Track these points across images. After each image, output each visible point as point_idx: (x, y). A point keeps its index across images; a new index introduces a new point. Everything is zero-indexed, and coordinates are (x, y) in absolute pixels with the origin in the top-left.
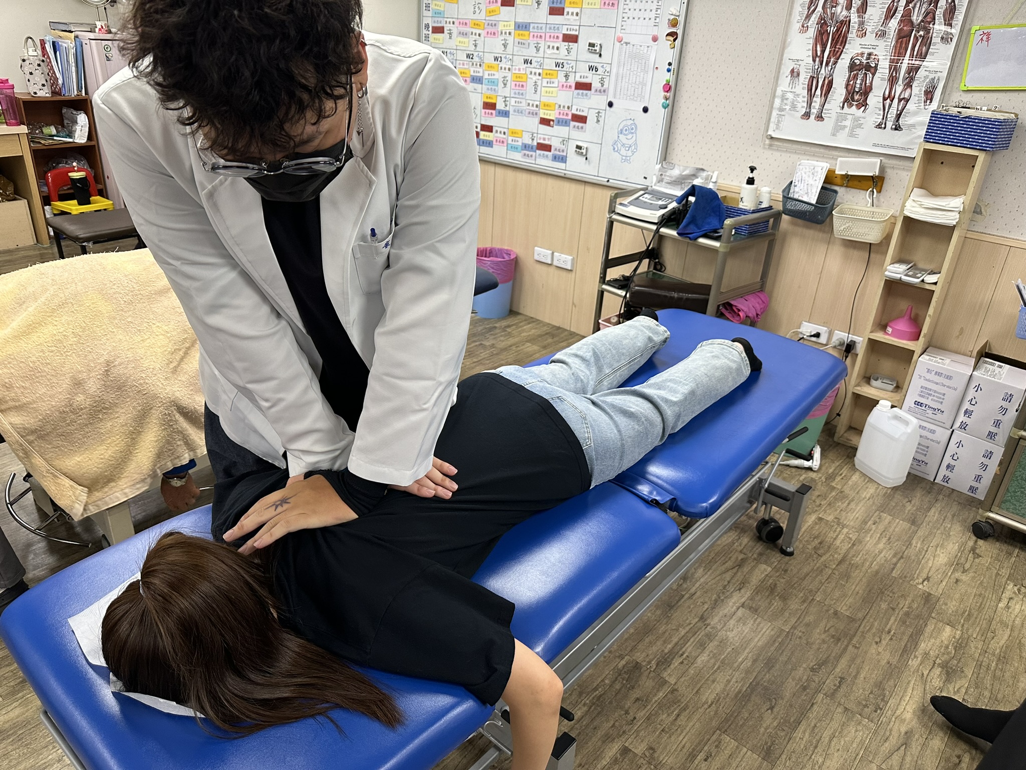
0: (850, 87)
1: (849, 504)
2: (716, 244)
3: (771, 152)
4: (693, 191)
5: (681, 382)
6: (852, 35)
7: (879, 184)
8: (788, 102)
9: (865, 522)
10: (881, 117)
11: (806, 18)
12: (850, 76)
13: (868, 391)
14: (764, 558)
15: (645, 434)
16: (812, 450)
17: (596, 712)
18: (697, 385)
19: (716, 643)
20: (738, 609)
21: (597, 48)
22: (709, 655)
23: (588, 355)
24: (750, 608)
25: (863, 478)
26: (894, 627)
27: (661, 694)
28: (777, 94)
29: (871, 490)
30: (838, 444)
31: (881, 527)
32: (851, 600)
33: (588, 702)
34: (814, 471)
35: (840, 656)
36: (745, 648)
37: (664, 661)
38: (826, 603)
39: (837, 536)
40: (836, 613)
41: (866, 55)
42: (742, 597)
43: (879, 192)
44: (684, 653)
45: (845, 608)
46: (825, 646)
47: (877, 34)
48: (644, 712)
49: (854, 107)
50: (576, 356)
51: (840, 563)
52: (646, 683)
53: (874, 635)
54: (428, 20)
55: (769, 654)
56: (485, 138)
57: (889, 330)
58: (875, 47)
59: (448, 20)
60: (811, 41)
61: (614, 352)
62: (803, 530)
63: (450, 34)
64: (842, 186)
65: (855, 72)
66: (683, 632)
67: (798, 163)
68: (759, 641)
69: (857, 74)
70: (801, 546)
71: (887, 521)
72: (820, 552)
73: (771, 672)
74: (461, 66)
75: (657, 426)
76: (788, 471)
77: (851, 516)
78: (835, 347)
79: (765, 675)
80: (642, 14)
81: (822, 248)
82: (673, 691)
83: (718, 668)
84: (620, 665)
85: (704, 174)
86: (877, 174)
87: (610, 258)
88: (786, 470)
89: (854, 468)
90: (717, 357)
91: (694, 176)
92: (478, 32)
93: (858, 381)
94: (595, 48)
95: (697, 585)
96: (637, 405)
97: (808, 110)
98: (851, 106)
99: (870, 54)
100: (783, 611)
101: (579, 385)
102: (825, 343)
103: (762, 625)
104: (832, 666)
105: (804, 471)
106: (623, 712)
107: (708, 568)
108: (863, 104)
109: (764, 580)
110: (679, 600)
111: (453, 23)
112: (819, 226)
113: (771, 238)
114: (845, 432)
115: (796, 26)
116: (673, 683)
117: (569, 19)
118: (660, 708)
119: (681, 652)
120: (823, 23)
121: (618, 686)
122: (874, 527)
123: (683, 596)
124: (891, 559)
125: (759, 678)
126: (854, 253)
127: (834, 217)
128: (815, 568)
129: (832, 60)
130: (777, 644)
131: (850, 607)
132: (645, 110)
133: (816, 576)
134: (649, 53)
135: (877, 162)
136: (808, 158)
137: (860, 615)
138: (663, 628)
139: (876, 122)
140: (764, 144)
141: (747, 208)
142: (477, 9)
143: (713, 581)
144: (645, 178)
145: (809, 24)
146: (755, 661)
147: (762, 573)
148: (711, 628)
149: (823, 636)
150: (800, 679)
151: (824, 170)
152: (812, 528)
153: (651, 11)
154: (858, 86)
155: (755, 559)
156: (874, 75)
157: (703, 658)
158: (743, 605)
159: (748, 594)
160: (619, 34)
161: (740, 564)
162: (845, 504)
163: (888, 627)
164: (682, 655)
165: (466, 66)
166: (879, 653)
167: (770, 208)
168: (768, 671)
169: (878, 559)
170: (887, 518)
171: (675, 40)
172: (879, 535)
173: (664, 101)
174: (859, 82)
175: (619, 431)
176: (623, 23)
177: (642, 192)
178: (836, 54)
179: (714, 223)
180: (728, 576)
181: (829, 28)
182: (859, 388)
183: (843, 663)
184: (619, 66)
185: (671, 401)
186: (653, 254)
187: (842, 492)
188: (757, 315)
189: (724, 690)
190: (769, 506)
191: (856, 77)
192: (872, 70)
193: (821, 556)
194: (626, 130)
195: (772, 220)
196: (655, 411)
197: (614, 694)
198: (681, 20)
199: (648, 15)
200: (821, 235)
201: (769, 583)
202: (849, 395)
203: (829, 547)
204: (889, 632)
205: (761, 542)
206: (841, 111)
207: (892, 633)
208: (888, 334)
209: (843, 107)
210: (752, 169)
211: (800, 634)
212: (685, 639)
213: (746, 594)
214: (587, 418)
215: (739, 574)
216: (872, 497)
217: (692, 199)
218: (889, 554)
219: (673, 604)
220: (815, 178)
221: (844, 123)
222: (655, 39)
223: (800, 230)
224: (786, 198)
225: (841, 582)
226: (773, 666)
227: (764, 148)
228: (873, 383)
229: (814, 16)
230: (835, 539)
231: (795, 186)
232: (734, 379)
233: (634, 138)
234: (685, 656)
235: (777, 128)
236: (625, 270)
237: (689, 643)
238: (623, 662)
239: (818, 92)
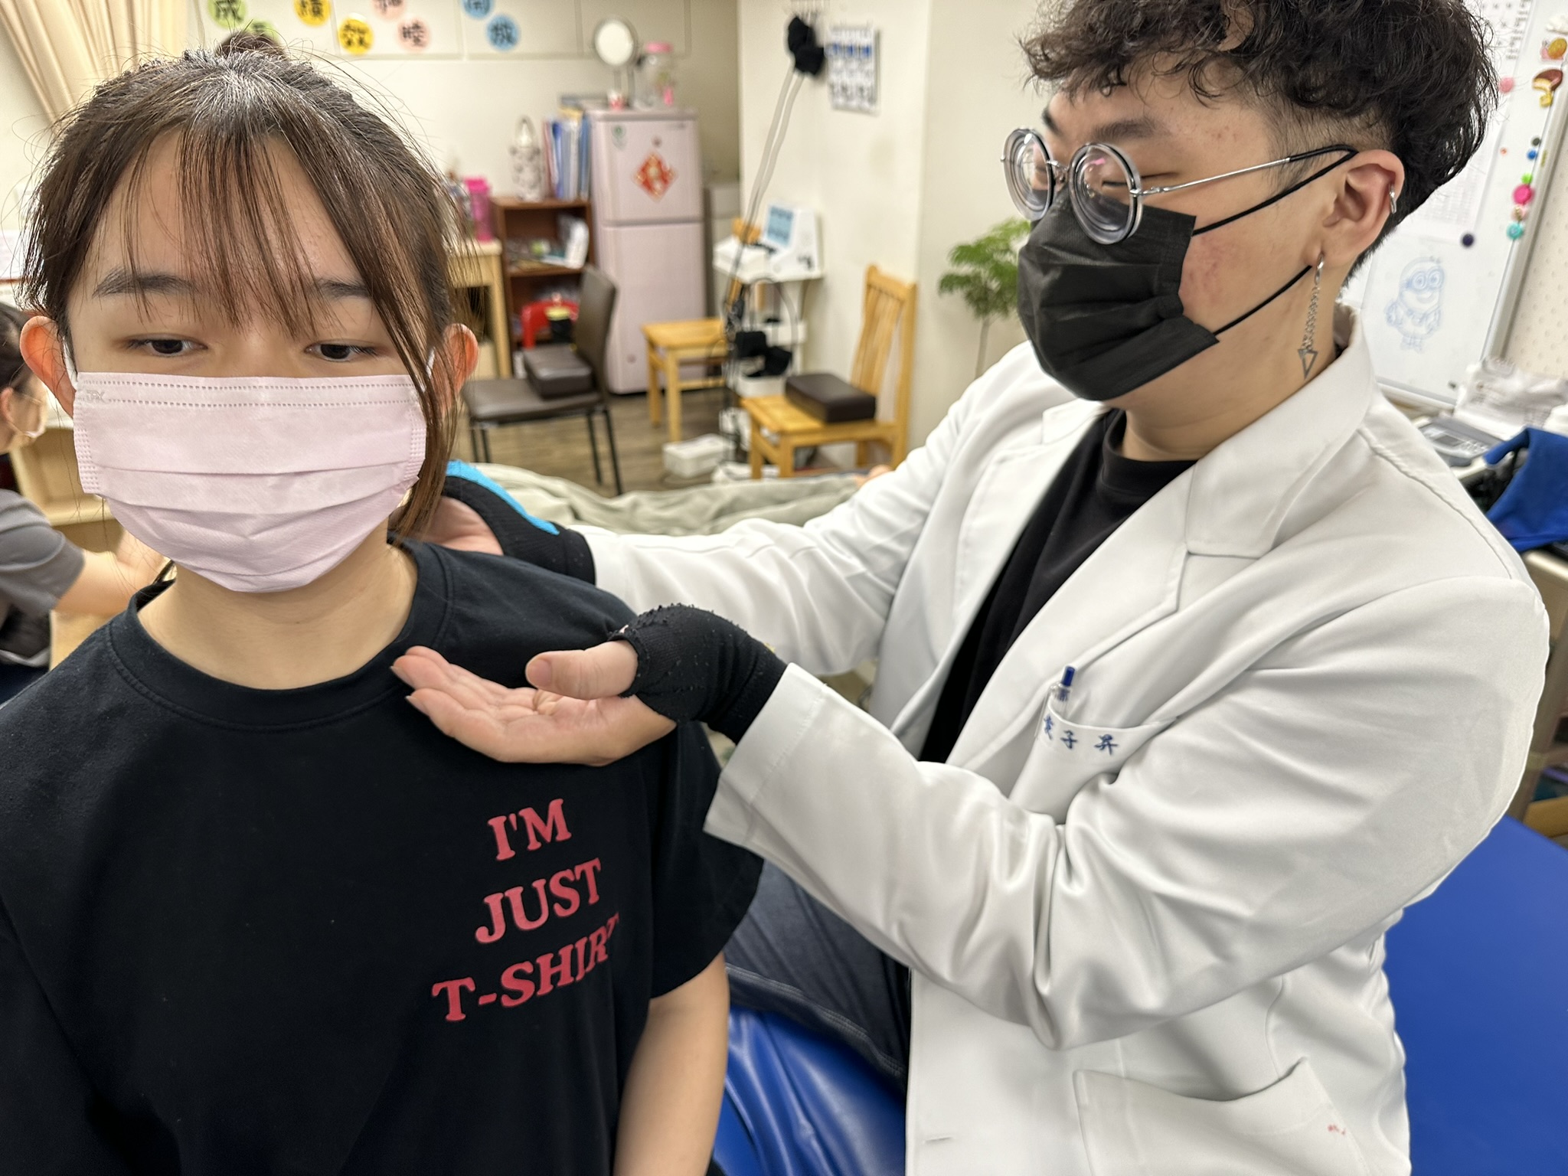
4: (1528, 439)
132: (1468, 241)
144: (1453, 387)
153: (1504, 25)
171: (1554, 88)
173: (1512, 222)
217: (1526, 454)
222: (1506, 87)
233: (1435, 301)
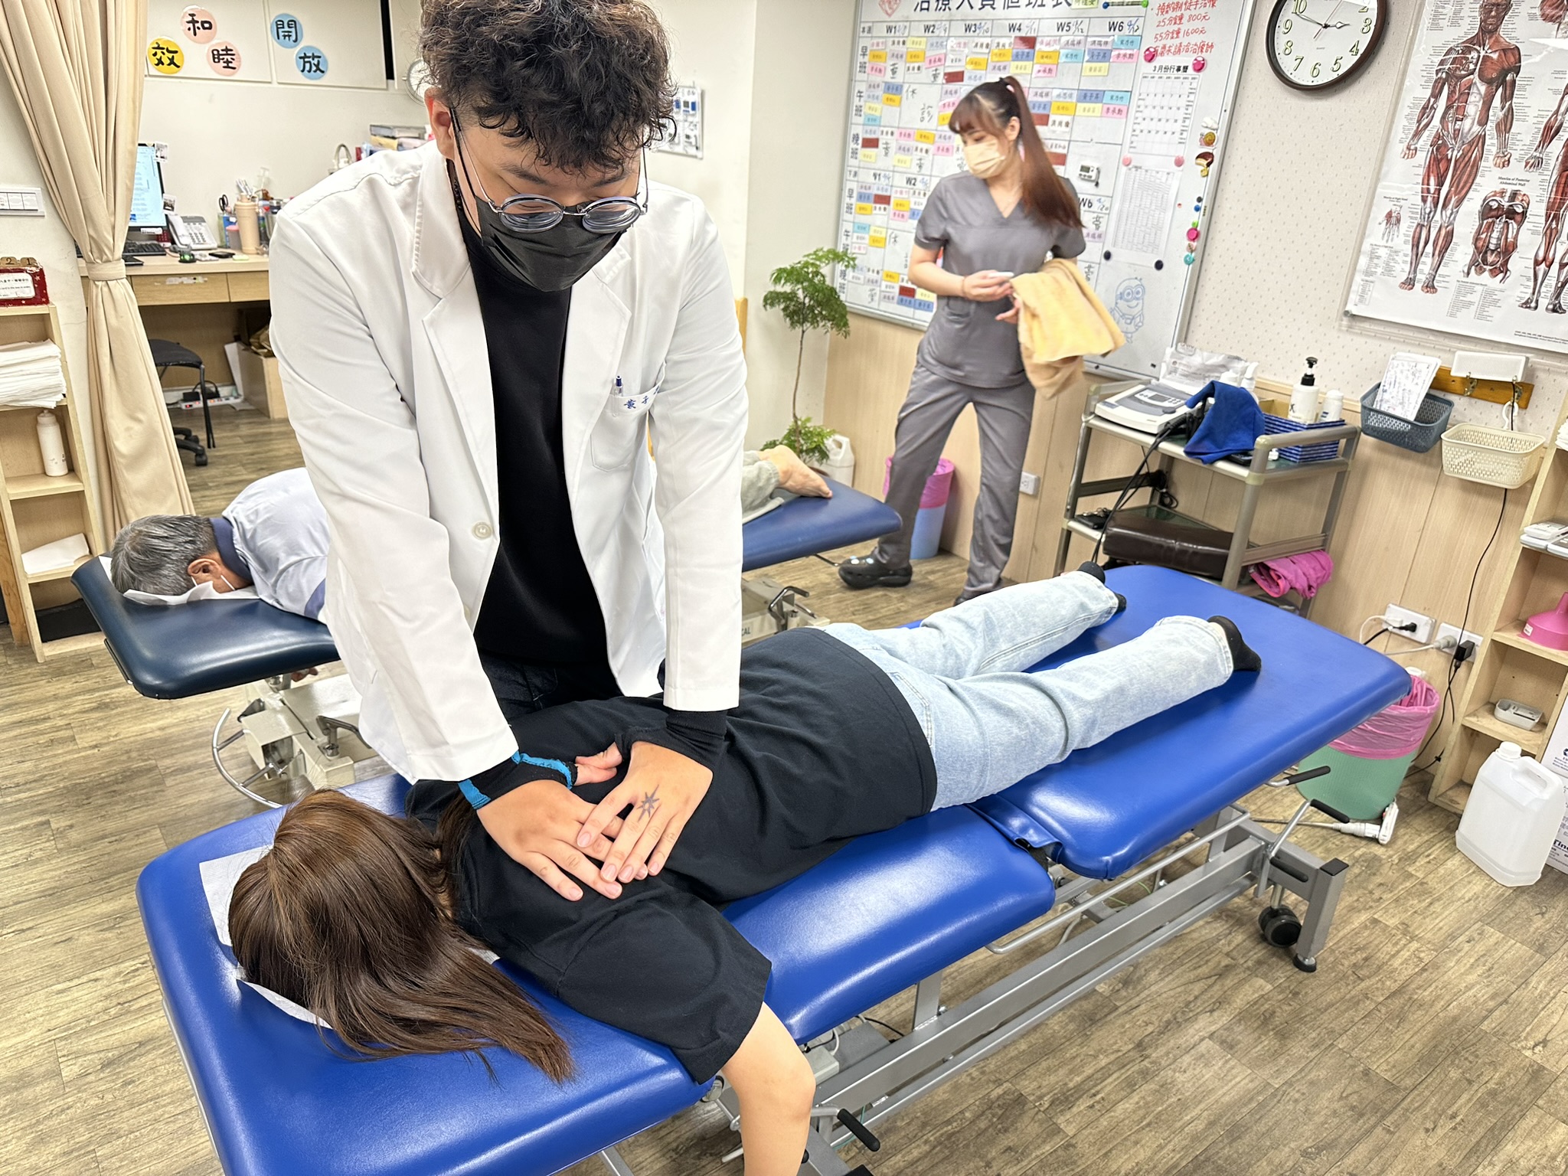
0: (1480, 244)
1: (1431, 904)
2: (1242, 472)
3: (1349, 337)
4: (1211, 390)
5: (1104, 673)
6: (1487, 163)
7: (1525, 395)
8: (1380, 262)
9: (1453, 937)
10: (1531, 291)
11: (1414, 136)
12: (1481, 226)
13: (1486, 724)
14: (1265, 968)
15: (1032, 742)
16: (1384, 811)
17: (941, 1156)
18: (1131, 680)
19: (1153, 1086)
20: (1202, 1040)
21: (1093, 174)
22: (1137, 1103)
23: (977, 621)
24: (1222, 1042)
25: (1466, 866)
26: (1464, 1110)
27: (1048, 1148)
28: (1363, 248)
29: (1477, 886)
30: (1434, 807)
31: (1480, 948)
32: (1397, 1056)
33: (932, 1139)
34: (1382, 845)
35: (1358, 1141)
36: (1200, 1102)
37: (1065, 1100)
38: (1354, 1054)
39: (1398, 952)
40: (1366, 1073)
41: (1508, 194)
42: (1212, 1023)
43: (1524, 407)
44: (1098, 1092)
45: (1384, 1067)
46: (1336, 1120)
47: (1527, 164)
48: (1015, 1169)
49: (1486, 274)
50: (959, 620)
51: (1393, 994)
52: (1029, 1127)
53: (1426, 1117)
54: (859, 129)
55: (1238, 1118)
56: (923, 298)
57: (1529, 629)
58: (1523, 182)
59: (885, 130)
60: (1421, 171)
61: (1020, 619)
62: (1341, 934)
63: (887, 149)
64: (1462, 395)
65: (1490, 220)
66: (1103, 1061)
67: (1392, 356)
68: (1225, 1094)
69: (1494, 222)
70: (1332, 959)
71: (1492, 940)
72: (1362, 973)
73: (1234, 1144)
74: (898, 195)
75: (1053, 734)
76: (1337, 840)
77: (1430, 924)
78: (1438, 649)
79: (1223, 1148)
80: (1161, 126)
81: (1425, 491)
82: (1069, 1146)
83: (1148, 1125)
84: (994, 1095)
85: (1239, 365)
86: (1519, 380)
87: (1084, 481)
88: (1335, 837)
89: (1453, 848)
90: (1176, 642)
91: (1224, 367)
92: (925, 146)
93: (1472, 708)
94: (1090, 174)
95: (1143, 995)
96: (1024, 700)
97: (1411, 276)
98: (1481, 271)
99: (1514, 195)
100: (1275, 1055)
101: (951, 662)
102: (1424, 641)
103: (1234, 1071)
104: (1340, 1153)
105: (1364, 842)
106: (983, 1164)
107: (1165, 973)
108: (1501, 269)
109: (1255, 1003)
110: (1109, 1013)
111: (892, 134)
112: (1422, 456)
113: (1339, 469)
114: (1451, 789)
115: (1398, 148)
116: (1071, 1134)
117: (1054, 132)
118: (1041, 1167)
119: (1093, 1091)
120: (1439, 147)
121: (983, 1124)
122: (1467, 947)
123: (1116, 1008)
124: (1485, 1001)
125: (1211, 1152)
126: (1481, 502)
127: (1444, 443)
128: (1348, 997)
129: (1453, 200)
130: (1254, 1105)
131: (1394, 1066)
132: (1159, 265)
133: (1346, 1011)
134: (1169, 182)
135: (1520, 361)
136: (1409, 348)
137: (1408, 1082)
138: (1073, 1051)
139: (1521, 298)
140: (1340, 325)
141: (1301, 421)
142: (926, 115)
143: (1172, 993)
144: (1154, 366)
145: (1418, 146)
146: (1211, 1124)
147: (1254, 992)
148: (1151, 1063)
149: (1336, 1105)
150: (1281, 1165)
151: (1431, 368)
152: (1357, 933)
153: (1176, 121)
154: (1494, 241)
155: (1248, 968)
156: (1520, 224)
157: (1128, 1105)
158: (1211, 1036)
159: (1225, 1020)
160: (1126, 154)
161: (1222, 973)
162: (1424, 904)
163: (1454, 1109)
164: (1094, 1095)
165: (905, 196)
166: (1427, 1147)
167: (1341, 423)
168: (1230, 1143)
169: (1462, 999)
170: (1493, 935)
171: (1209, 165)
172: (1472, 960)
173: (1187, 253)
174: (1495, 235)
175: (982, 733)
176: (1134, 138)
177: (1142, 387)
178: (1462, 190)
179: (1243, 439)
180: (1197, 988)
181: (1449, 153)
182: (1473, 719)
183: (1362, 1150)
184: (1123, 201)
185: (1082, 700)
186: (1158, 479)
187: (1422, 884)
188: (1310, 587)
189: (1151, 1159)
190: (1280, 887)
191: (1490, 227)
192: (1518, 218)
193: (1362, 980)
194: (1129, 294)
195: (1343, 442)
196: (1055, 712)
197: (974, 1134)
198: (1220, 136)
199: (1170, 127)
200: (1424, 469)
201: (1263, 1009)
202: (1457, 729)
203: (1379, 968)
204: (1453, 1117)
205: (1265, 944)
206: (1466, 279)
207: (1458, 1119)
208: (1526, 636)
209: (1468, 274)
210: (1311, 362)
211: (1297, 1096)
212: (1105, 1073)
213: (1222, 1019)
214: (932, 707)
215: (1217, 987)
216: (1476, 897)
217: (1211, 401)
218: (1482, 993)
219: (1098, 1017)
220: (1416, 381)
221: (1469, 298)
222: (1179, 163)
223: (1391, 460)
224: (1368, 410)
225: (1387, 1025)
226: (1239, 1137)
227: (1340, 330)
228: (1500, 712)
229: (1426, 133)
230: (1393, 956)
231: (1385, 391)
232: (1200, 678)
233: (1140, 307)
234: (1098, 1097)
235: (1361, 301)
236: (1107, 501)
237: (1110, 1080)
238: (1000, 1091)
239: (1429, 248)
